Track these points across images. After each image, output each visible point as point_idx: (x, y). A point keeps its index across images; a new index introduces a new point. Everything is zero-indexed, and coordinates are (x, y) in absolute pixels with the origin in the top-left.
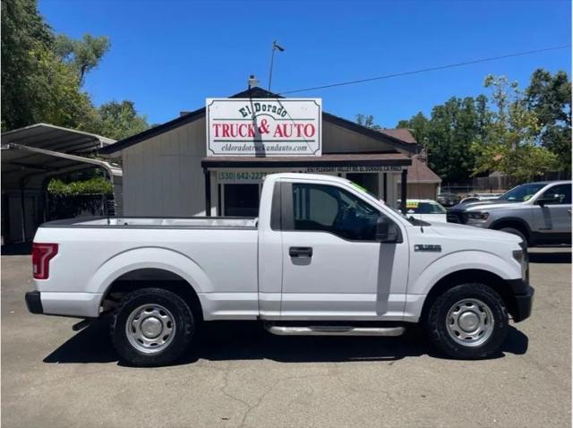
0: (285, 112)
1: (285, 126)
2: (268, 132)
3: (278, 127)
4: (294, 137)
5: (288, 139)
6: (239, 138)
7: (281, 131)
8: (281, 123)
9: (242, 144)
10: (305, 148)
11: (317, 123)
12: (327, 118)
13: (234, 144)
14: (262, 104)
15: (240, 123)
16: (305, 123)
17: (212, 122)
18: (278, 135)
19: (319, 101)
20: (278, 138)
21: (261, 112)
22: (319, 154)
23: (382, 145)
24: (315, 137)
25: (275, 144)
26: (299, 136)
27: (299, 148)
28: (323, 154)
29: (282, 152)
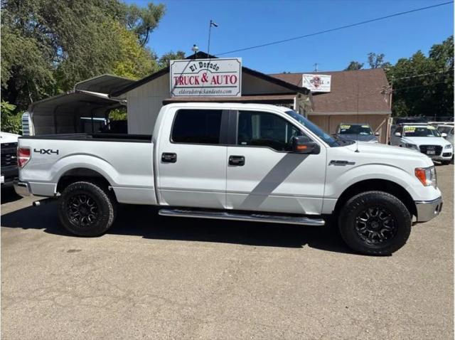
0: (218, 68)
1: (218, 77)
2: (207, 81)
3: (214, 78)
4: (224, 84)
5: (219, 85)
6: (190, 85)
7: (215, 80)
8: (215, 75)
9: (191, 89)
10: (230, 92)
11: (238, 75)
12: (245, 70)
13: (186, 90)
14: (203, 62)
15: (190, 75)
16: (231, 74)
17: (174, 76)
18: (213, 83)
19: (240, 59)
20: (213, 85)
21: (203, 68)
22: (239, 95)
23: (280, 88)
24: (237, 84)
25: (211, 89)
26: (227, 83)
27: (227, 92)
28: (242, 95)
29: (216, 94)
